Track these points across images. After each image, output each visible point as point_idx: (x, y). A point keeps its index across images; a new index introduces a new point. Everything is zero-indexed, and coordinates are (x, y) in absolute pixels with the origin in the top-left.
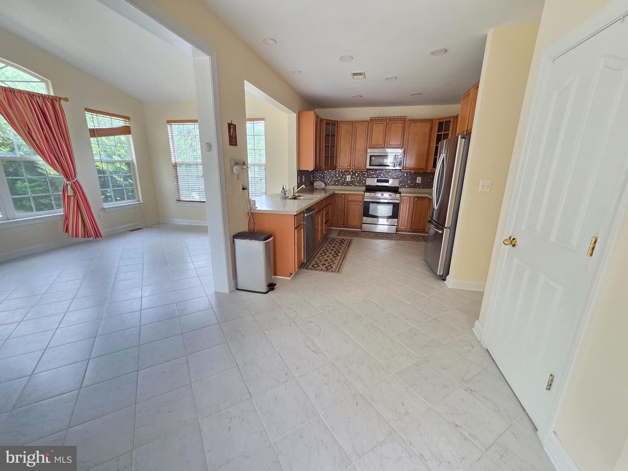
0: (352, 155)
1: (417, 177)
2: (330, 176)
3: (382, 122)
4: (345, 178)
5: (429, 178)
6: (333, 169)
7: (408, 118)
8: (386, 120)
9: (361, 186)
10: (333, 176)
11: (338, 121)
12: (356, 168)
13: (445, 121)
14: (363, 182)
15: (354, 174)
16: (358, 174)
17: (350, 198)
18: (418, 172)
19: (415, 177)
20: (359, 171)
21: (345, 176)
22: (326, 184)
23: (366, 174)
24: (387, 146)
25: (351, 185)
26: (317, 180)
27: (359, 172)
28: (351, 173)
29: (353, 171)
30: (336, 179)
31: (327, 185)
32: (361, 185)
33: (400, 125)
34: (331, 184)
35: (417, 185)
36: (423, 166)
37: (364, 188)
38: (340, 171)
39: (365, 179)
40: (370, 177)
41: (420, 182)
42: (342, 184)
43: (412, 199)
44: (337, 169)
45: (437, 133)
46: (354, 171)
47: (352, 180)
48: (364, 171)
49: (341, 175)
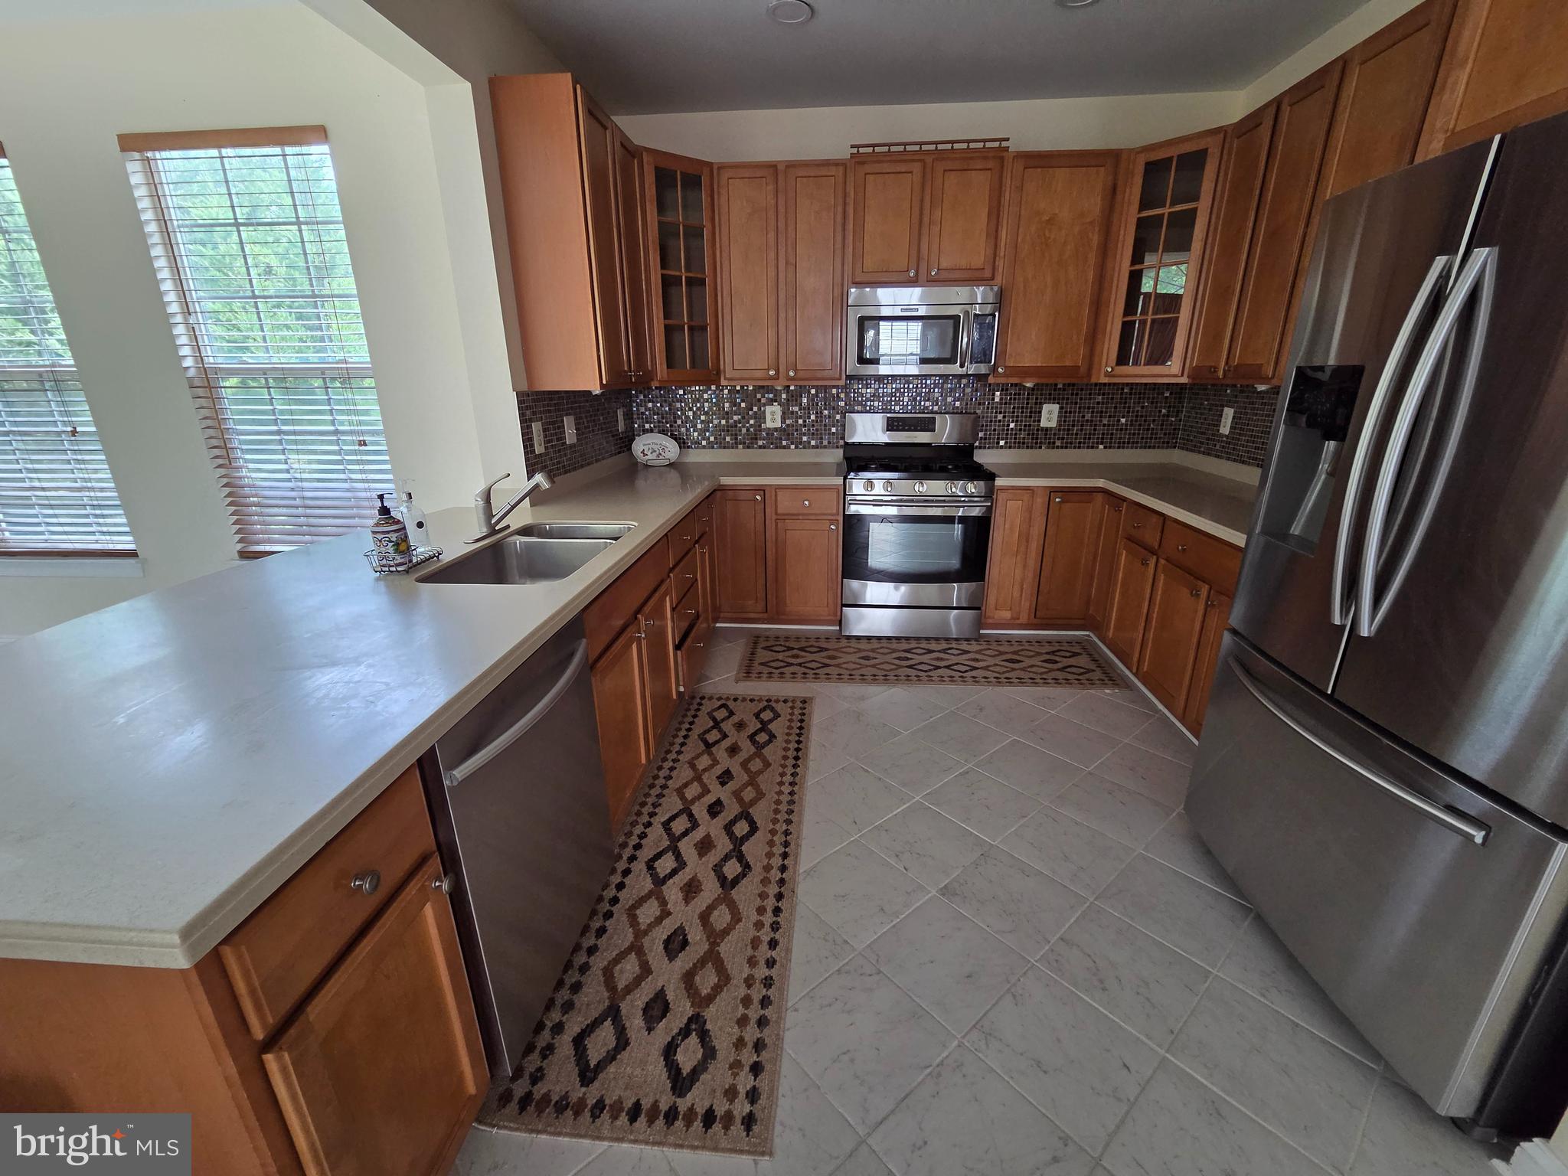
0: (782, 315)
1: (1041, 404)
2: (698, 409)
3: (903, 168)
4: (760, 417)
5: (1089, 408)
6: (708, 383)
7: (1013, 146)
8: (922, 157)
9: (825, 447)
10: (710, 408)
11: (710, 165)
12: (801, 374)
13: (1178, 156)
14: (834, 430)
15: (794, 398)
16: (811, 399)
17: (785, 503)
18: (1047, 385)
19: (1036, 403)
20: (813, 387)
21: (759, 409)
22: (682, 444)
23: (842, 396)
24: (929, 272)
25: (784, 443)
26: (647, 426)
27: (813, 391)
28: (784, 396)
29: (789, 387)
30: (723, 422)
31: (688, 447)
32: (825, 443)
33: (980, 181)
34: (704, 443)
35: (1041, 435)
36: (1075, 358)
37: (836, 455)
38: (738, 388)
39: (838, 417)
40: (859, 408)
41: (1053, 424)
42: (751, 442)
43: (1040, 501)
44: (723, 382)
45: (1140, 210)
46: (792, 388)
47: (788, 422)
48: (834, 387)
49: (743, 405)
